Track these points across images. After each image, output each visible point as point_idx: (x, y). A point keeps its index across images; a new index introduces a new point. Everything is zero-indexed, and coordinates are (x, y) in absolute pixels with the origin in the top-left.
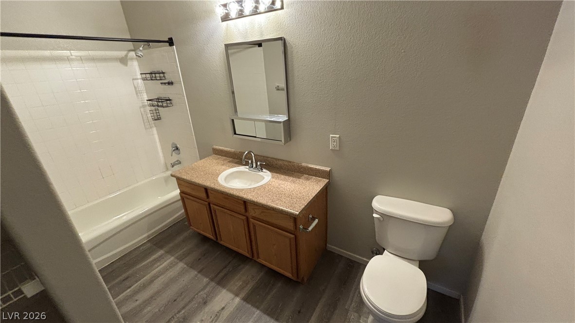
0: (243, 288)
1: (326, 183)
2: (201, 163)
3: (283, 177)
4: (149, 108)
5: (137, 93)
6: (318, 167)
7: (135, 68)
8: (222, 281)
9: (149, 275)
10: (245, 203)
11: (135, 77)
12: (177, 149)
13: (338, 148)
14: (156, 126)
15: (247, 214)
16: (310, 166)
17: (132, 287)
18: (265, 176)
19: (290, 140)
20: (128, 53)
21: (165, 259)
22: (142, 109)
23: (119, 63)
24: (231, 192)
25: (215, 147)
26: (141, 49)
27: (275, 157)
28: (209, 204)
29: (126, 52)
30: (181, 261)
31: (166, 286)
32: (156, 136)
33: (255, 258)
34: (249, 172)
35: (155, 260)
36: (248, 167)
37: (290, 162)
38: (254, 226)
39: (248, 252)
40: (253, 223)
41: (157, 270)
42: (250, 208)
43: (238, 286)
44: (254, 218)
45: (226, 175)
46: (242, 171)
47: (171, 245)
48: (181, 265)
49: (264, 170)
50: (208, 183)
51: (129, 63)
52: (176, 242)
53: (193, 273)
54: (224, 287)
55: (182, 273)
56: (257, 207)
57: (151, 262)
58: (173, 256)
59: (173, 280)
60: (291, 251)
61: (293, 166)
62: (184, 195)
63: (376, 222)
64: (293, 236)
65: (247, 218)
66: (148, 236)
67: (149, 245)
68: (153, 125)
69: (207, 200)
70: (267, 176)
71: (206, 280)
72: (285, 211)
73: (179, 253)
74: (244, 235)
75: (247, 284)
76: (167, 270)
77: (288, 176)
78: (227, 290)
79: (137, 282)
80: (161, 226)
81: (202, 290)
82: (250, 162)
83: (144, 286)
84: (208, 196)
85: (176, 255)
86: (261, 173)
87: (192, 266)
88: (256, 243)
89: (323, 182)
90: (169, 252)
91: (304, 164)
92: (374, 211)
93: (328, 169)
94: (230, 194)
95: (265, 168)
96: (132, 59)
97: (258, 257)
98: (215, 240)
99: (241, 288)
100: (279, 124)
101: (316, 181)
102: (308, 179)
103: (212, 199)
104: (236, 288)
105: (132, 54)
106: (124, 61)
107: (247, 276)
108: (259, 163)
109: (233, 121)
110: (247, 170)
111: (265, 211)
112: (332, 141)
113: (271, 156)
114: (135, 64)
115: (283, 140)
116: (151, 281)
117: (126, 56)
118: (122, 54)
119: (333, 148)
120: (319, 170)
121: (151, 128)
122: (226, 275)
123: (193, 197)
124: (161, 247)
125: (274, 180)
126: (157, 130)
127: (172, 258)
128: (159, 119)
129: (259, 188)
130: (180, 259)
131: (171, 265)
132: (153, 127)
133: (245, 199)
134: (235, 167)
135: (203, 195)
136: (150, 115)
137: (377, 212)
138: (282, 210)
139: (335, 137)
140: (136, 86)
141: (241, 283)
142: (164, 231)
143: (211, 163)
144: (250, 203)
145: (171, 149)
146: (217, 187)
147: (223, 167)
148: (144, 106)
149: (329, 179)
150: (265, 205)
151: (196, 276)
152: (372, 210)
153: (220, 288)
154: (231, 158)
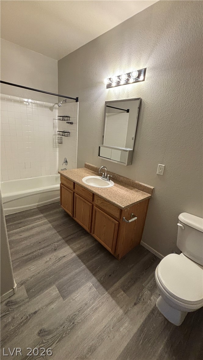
0: (80, 249)
1: (148, 196)
2: (76, 170)
3: (121, 186)
4: (57, 136)
5: (53, 127)
6: (145, 185)
7: (56, 113)
8: (68, 241)
9: (31, 225)
10: (94, 195)
11: (54, 118)
12: (67, 162)
13: (162, 174)
14: (59, 147)
15: (93, 203)
16: (141, 183)
17: (21, 228)
18: (110, 184)
19: (131, 164)
20: (54, 105)
21: (43, 219)
22: (54, 136)
23: (49, 110)
24: (87, 187)
25: (87, 163)
26: (61, 102)
27: (120, 175)
28: (74, 193)
29: (54, 104)
30: (50, 223)
31: (38, 234)
32: (58, 153)
33: (91, 234)
34: (101, 180)
35: (37, 218)
36: (101, 177)
37: (128, 179)
38: (96, 211)
39: (88, 229)
40: (95, 209)
41: (36, 224)
42: (95, 198)
43: (77, 247)
44: (97, 206)
45: (88, 178)
46: (97, 179)
47: (48, 213)
48: (50, 225)
49: (111, 181)
50: (76, 180)
51: (54, 110)
52: (51, 212)
53: (54, 231)
54: (69, 245)
55: (48, 230)
56: (100, 199)
57: (35, 219)
58: (47, 219)
59: (42, 232)
60: (114, 233)
61: (129, 181)
62: (62, 185)
63: (179, 229)
64: (117, 222)
65: (93, 206)
66: (38, 205)
67: (37, 209)
68: (58, 146)
69: (73, 190)
70: (111, 184)
71: (60, 237)
72: (116, 204)
73: (50, 219)
74: (89, 216)
75: (83, 248)
76: (42, 225)
77: (125, 187)
78: (70, 247)
79: (24, 226)
80: (46, 202)
81: (56, 242)
82: (103, 174)
83: (27, 230)
84: (74, 188)
85: (49, 219)
86: (108, 182)
87: (55, 227)
88: (95, 223)
89: (147, 195)
90: (45, 216)
91: (136, 182)
92: (179, 222)
93: (152, 188)
94: (87, 188)
95: (112, 180)
96: (56, 108)
97: (94, 233)
98: (72, 216)
99: (79, 249)
100: (126, 152)
101: (142, 193)
102: (137, 191)
103: (76, 190)
104: (76, 247)
105: (56, 106)
106: (51, 109)
107: (84, 244)
108: (108, 176)
109: (100, 147)
110: (101, 179)
111: (104, 202)
112: (159, 168)
113: (117, 174)
114: (57, 111)
115: (126, 164)
116: (32, 228)
117: (53, 106)
118: (52, 105)
119: (159, 174)
120: (146, 187)
121: (56, 147)
122: (72, 238)
123: (67, 187)
124: (42, 213)
125: (115, 187)
126: (59, 150)
127: (46, 220)
128: (61, 143)
129: (105, 189)
130: (50, 222)
131: (44, 224)
132: (57, 147)
133: (94, 192)
134: (95, 176)
135: (72, 187)
136: (57, 140)
137: (181, 222)
138: (114, 203)
139: (162, 166)
140: (54, 123)
141: (79, 246)
142: (47, 205)
143: (82, 171)
144: (97, 195)
145: (63, 161)
146: (80, 183)
147: (88, 174)
148: (55, 135)
149: (152, 195)
150: (105, 198)
151: (55, 233)
152: (178, 221)
153: (66, 244)
154: (94, 171)
